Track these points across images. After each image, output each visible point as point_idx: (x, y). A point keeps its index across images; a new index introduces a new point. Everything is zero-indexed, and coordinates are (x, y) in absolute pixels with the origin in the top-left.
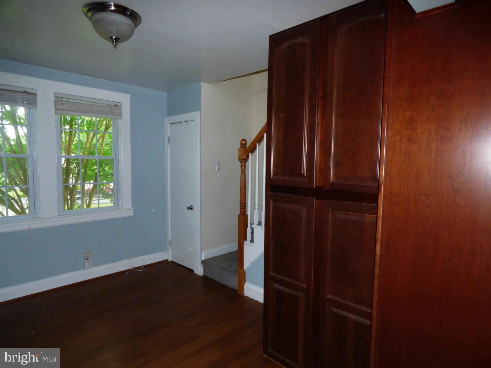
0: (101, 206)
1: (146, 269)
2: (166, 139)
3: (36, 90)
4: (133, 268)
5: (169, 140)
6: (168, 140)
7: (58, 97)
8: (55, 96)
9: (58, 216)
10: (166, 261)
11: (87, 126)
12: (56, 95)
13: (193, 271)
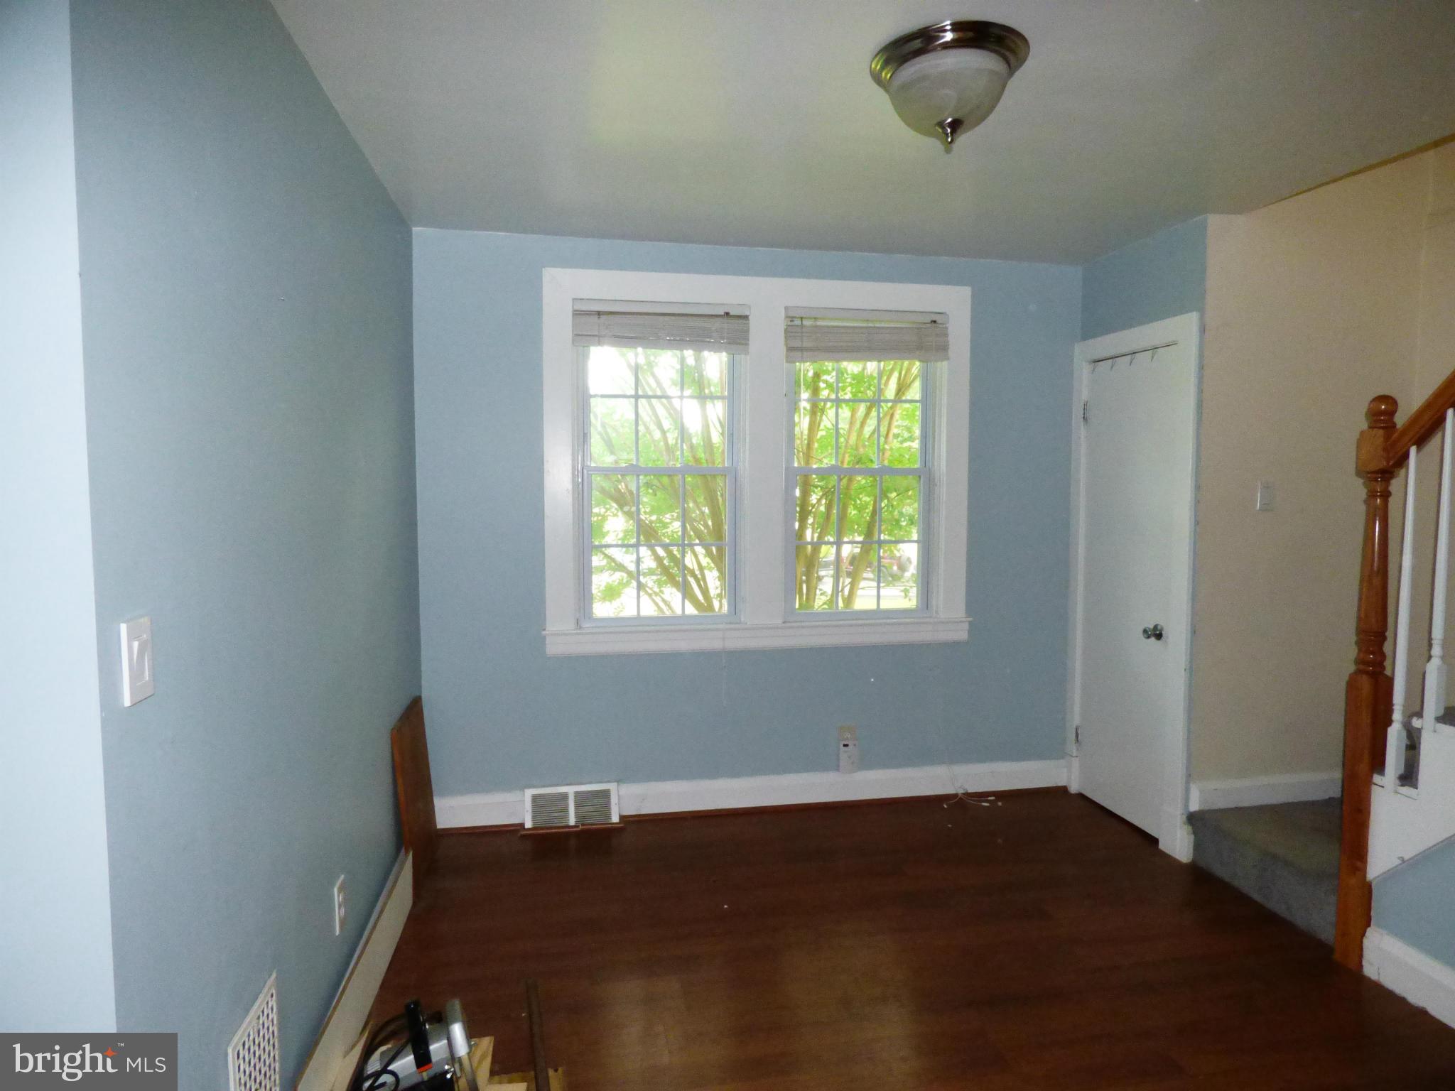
0: (885, 605)
1: (1000, 804)
2: (1077, 413)
3: (750, 307)
4: (963, 792)
5: (1084, 414)
6: (1083, 412)
7: (792, 319)
8: (787, 317)
9: (784, 623)
10: (1063, 791)
11: (853, 388)
12: (791, 314)
13: (1155, 841)
